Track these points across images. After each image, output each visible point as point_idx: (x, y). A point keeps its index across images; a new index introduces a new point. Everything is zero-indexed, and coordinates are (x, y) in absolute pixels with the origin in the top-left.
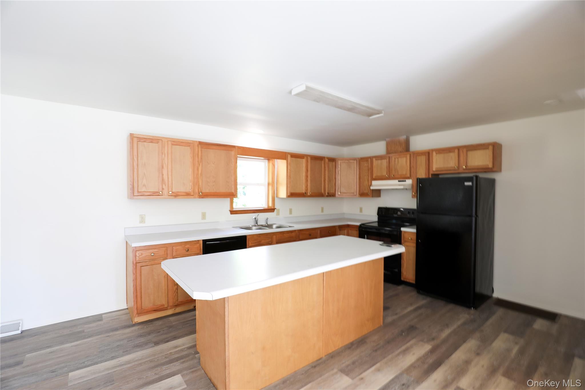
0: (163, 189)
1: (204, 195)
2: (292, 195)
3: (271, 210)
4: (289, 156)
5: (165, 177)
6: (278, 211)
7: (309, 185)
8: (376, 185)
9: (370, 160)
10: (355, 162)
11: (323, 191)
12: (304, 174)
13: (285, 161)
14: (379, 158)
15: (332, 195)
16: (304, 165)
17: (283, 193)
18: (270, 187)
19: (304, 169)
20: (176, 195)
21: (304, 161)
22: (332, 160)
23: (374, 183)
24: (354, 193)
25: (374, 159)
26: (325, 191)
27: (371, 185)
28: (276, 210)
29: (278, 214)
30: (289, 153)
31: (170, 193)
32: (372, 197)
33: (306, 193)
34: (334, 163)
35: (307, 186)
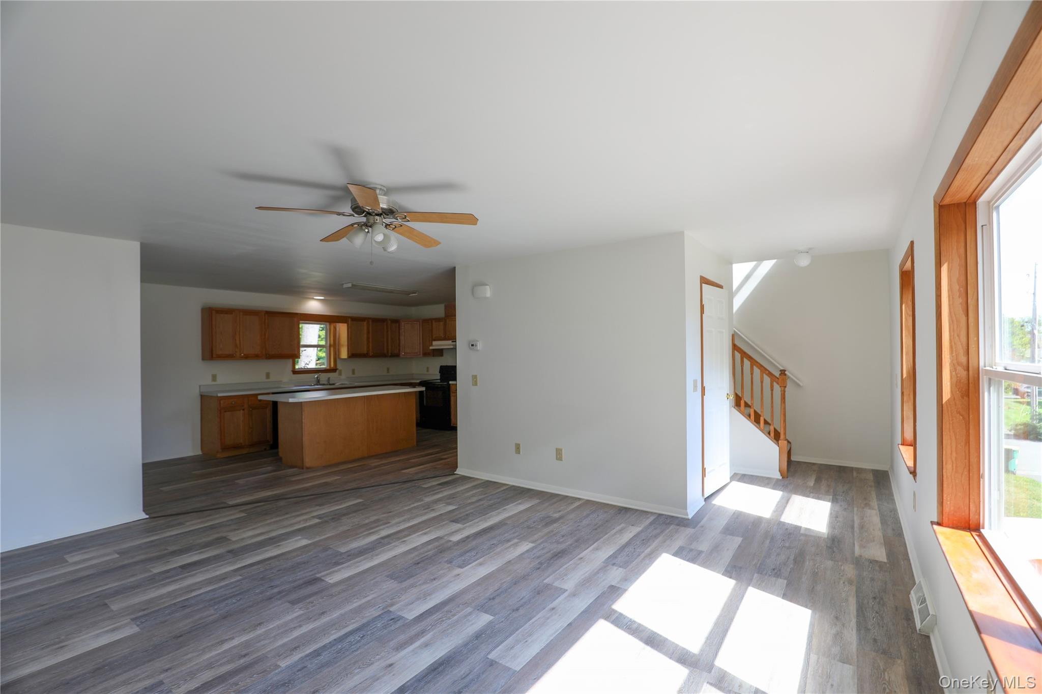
0: (236, 352)
1: (270, 357)
2: (353, 355)
3: (333, 370)
4: (350, 320)
5: (238, 342)
6: (340, 371)
7: (371, 345)
8: (437, 345)
9: (430, 322)
10: (418, 323)
11: (386, 351)
12: (365, 336)
13: (346, 325)
14: (438, 320)
15: (396, 355)
16: (365, 328)
17: (344, 354)
18: (332, 349)
19: (365, 331)
20: (247, 357)
21: (365, 323)
22: (396, 321)
23: (434, 343)
24: (417, 353)
25: (434, 321)
26: (388, 351)
27: (431, 345)
28: (338, 371)
29: (340, 374)
30: (349, 317)
31: (242, 355)
32: (433, 356)
33: (367, 354)
34: (397, 325)
35: (368, 347)
